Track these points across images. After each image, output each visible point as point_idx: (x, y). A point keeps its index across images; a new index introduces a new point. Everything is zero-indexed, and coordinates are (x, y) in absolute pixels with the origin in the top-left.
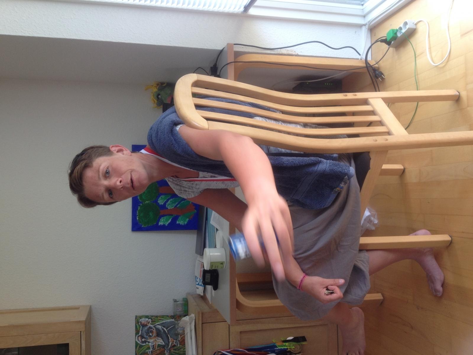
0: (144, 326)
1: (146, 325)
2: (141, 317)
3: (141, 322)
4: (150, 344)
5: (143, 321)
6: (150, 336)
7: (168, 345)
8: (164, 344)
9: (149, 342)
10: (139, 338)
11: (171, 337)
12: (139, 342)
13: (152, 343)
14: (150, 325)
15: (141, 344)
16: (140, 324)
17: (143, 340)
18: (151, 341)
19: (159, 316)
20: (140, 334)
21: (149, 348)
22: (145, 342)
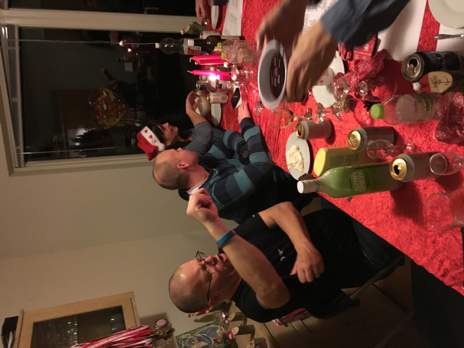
0: (185, 340)
1: (187, 339)
2: (180, 336)
7: (211, 343)
8: (207, 344)
11: (211, 337)
14: (190, 337)
16: (181, 340)
19: (197, 329)
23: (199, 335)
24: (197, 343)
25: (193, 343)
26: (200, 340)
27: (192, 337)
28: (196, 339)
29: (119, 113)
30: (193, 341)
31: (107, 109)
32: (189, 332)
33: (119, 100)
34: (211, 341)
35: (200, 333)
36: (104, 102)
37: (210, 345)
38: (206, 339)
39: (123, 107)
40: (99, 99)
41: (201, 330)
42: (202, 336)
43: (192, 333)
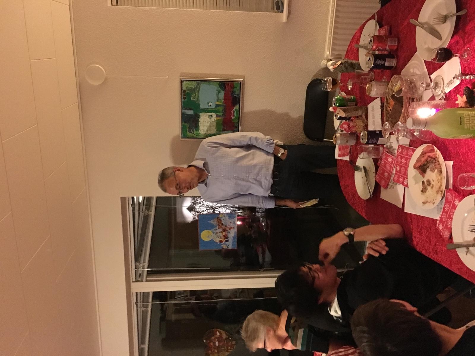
29: (229, 348)
31: (218, 346)
33: (230, 338)
36: (216, 340)
40: (213, 338)
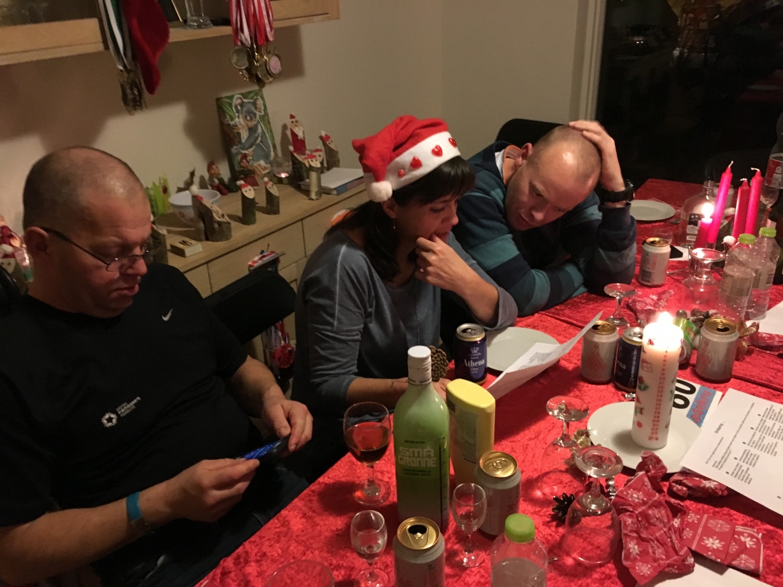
0: (254, 104)
1: (256, 108)
2: (262, 98)
3: (257, 99)
4: (237, 120)
5: (260, 102)
6: (246, 117)
7: (243, 149)
8: (243, 141)
9: (239, 117)
10: (239, 101)
11: (253, 151)
12: (234, 100)
13: (240, 122)
14: (258, 113)
15: (233, 105)
16: (255, 97)
17: (239, 108)
18: (241, 121)
19: (270, 128)
20: (245, 100)
21: (232, 119)
22: (238, 111)
23: (260, 130)
24: (248, 125)
25: (248, 118)
26: (252, 130)
27: (258, 117)
28: (254, 123)
29: (692, 15)
30: (251, 119)
32: (266, 114)
33: (717, 17)
34: (247, 149)
35: (263, 131)
37: (242, 146)
38: (252, 140)
39: (701, 24)
41: (267, 135)
42: (256, 135)
43: (265, 118)
